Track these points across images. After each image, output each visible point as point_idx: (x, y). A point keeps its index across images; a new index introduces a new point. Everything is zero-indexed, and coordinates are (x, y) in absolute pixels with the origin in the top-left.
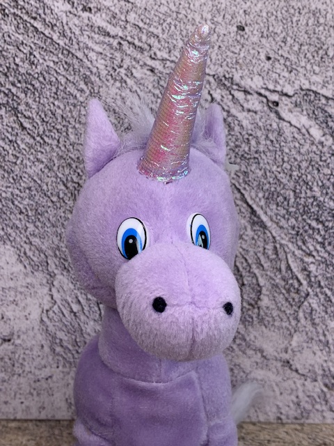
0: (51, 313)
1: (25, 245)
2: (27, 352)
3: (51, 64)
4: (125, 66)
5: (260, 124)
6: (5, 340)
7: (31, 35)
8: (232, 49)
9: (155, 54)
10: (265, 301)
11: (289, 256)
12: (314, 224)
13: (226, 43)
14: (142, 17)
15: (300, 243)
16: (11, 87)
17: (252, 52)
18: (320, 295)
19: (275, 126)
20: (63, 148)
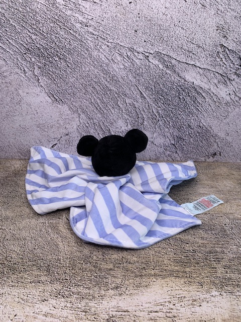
0: (80, 127)
1: (71, 105)
2: (73, 139)
3: (76, 45)
4: (99, 45)
5: (143, 64)
6: (67, 135)
7: (69, 35)
8: (133, 38)
9: (109, 40)
10: (145, 123)
11: (153, 108)
12: (161, 97)
13: (131, 36)
14: (104, 28)
15: (156, 104)
16: (64, 53)
17: (140, 39)
18: (162, 120)
20: (81, 73)
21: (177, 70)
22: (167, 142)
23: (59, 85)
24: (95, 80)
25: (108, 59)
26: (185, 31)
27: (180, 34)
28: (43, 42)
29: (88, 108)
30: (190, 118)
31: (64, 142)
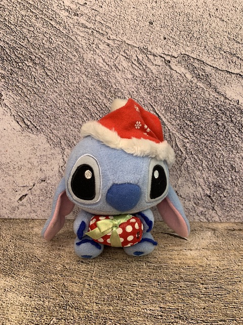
0: (63, 167)
1: (50, 134)
2: (53, 187)
3: (60, 43)
4: (95, 43)
5: (162, 72)
6: (42, 181)
7: (49, 28)
8: (147, 34)
9: (109, 37)
11: (176, 139)
12: (188, 123)
13: (144, 31)
14: (103, 18)
15: (182, 133)
16: (41, 55)
17: (156, 35)
18: (191, 158)
19: (169, 73)
20: (66, 85)
21: (213, 82)
22: (199, 192)
23: (32, 104)
24: (88, 97)
25: (108, 65)
26: (225, 24)
27: (217, 28)
28: (9, 38)
29: (77, 138)
30: (233, 156)
31: (38, 192)
